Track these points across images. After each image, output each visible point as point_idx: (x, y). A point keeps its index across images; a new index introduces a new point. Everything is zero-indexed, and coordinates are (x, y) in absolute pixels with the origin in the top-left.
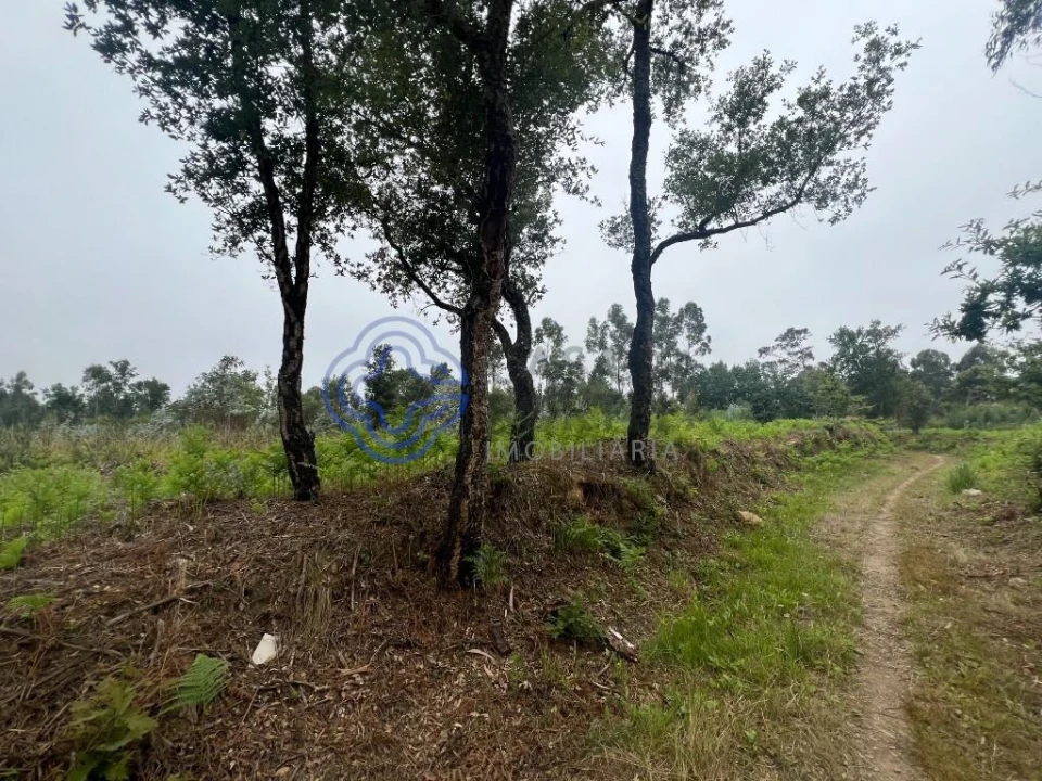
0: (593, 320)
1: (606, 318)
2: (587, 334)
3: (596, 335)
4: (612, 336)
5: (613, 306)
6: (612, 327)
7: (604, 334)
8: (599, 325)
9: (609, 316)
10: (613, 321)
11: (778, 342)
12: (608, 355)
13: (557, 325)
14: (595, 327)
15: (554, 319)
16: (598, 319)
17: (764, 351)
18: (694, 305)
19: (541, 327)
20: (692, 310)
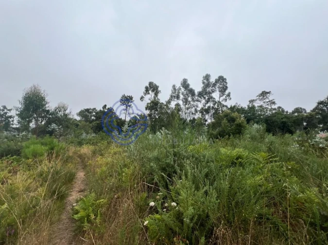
0: (174, 86)
1: (180, 85)
2: (171, 92)
3: (175, 92)
4: (182, 94)
5: (183, 80)
6: (183, 90)
7: (179, 93)
8: (177, 88)
9: (181, 84)
10: (183, 87)
11: (258, 98)
12: (181, 102)
13: (156, 85)
14: (175, 89)
15: (154, 83)
16: (176, 85)
17: (251, 101)
18: (222, 77)
19: (148, 86)
20: (221, 79)
